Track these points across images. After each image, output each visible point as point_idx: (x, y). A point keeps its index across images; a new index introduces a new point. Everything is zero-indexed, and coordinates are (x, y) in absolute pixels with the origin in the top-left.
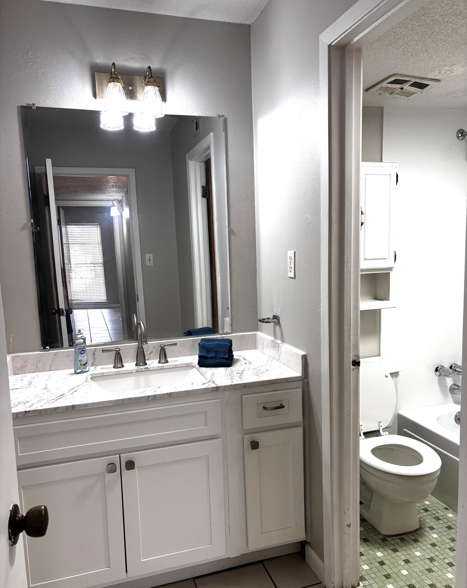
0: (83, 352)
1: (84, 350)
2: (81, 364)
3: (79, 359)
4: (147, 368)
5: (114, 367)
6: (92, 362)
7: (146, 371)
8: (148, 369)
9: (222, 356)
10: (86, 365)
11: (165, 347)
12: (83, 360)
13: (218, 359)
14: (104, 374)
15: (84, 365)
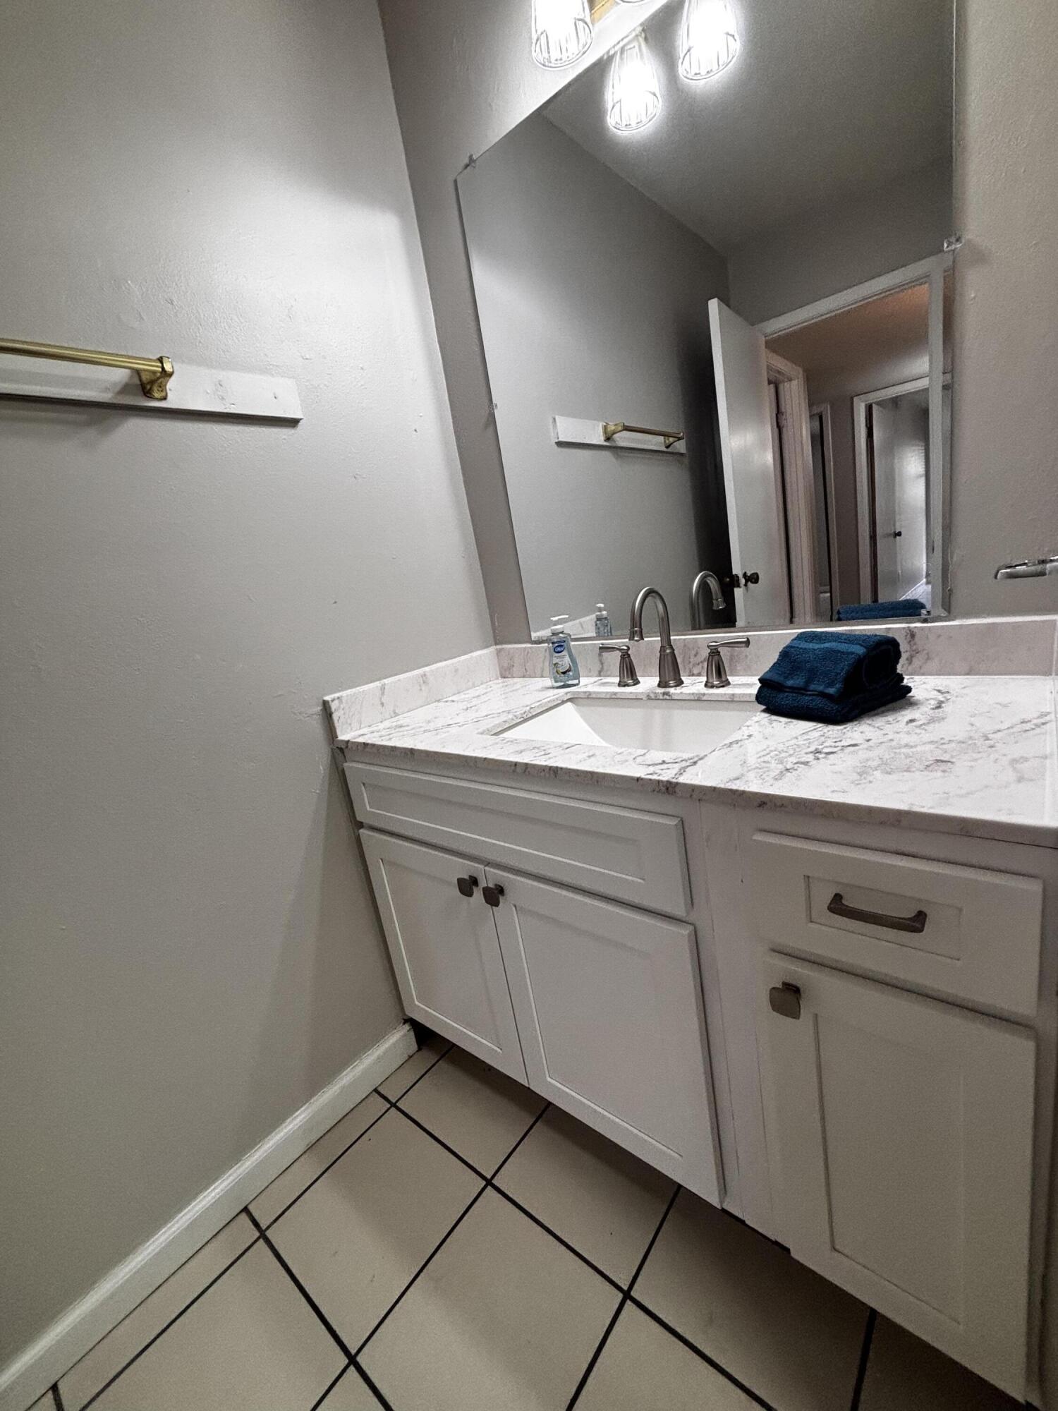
0: (559, 649)
1: (562, 646)
2: (557, 672)
3: (554, 663)
4: (667, 694)
5: (620, 685)
6: (599, 669)
7: (666, 699)
8: (669, 696)
9: (821, 688)
10: (568, 673)
11: (719, 649)
12: (560, 663)
13: (810, 695)
14: (590, 695)
15: (564, 673)
